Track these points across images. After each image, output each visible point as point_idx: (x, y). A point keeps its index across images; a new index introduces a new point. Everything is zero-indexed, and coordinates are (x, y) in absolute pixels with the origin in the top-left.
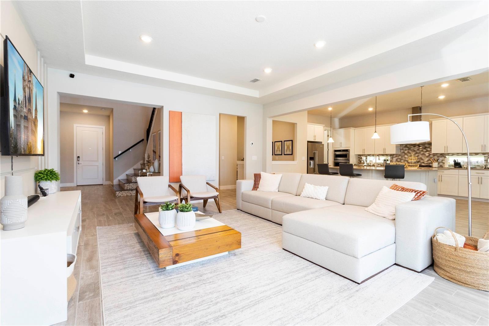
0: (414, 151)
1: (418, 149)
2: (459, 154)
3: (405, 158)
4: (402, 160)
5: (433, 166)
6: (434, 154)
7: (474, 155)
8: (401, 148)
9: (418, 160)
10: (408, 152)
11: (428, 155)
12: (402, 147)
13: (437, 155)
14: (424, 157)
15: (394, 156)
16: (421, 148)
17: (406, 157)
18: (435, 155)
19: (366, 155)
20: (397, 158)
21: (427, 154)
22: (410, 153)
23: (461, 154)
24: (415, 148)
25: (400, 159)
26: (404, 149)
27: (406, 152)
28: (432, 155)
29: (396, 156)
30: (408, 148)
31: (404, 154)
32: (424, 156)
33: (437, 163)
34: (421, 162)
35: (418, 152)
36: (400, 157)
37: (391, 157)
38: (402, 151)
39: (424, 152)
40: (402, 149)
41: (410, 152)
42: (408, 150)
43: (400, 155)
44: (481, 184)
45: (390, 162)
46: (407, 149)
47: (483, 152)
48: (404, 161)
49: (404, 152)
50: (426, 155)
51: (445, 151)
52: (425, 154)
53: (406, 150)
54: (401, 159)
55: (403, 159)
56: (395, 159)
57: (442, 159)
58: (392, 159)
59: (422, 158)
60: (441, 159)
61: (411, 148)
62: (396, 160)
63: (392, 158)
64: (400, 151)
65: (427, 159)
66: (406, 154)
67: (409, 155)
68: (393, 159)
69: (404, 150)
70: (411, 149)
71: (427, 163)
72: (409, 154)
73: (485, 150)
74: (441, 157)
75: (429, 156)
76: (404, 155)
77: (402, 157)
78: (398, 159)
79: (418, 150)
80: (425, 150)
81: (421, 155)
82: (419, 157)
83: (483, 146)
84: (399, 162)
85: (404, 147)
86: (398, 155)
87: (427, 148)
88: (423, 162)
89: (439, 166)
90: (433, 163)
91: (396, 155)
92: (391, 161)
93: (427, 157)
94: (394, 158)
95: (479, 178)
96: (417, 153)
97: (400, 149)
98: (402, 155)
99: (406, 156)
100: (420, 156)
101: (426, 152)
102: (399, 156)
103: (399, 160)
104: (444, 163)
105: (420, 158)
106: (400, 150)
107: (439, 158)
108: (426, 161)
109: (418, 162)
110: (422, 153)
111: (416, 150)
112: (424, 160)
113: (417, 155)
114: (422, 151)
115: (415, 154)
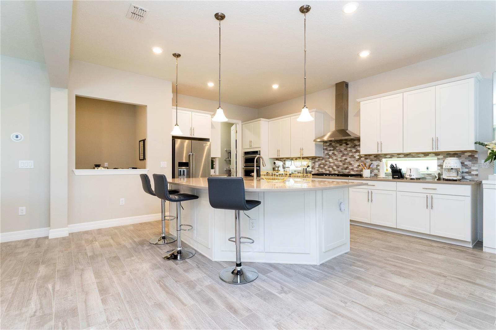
0: (341, 151)
1: (345, 148)
2: (400, 156)
3: (330, 163)
4: (325, 166)
5: (363, 176)
6: (366, 155)
7: (423, 157)
8: (325, 148)
9: (346, 166)
10: (332, 153)
11: (358, 157)
12: (326, 146)
13: (371, 157)
14: (353, 161)
15: (317, 160)
16: (349, 146)
17: (331, 161)
18: (366, 157)
19: (284, 160)
20: (320, 163)
21: (357, 156)
22: (335, 155)
23: (403, 156)
24: (342, 146)
25: (323, 164)
26: (329, 149)
27: (330, 153)
28: (363, 157)
29: (319, 160)
30: (333, 147)
31: (328, 157)
32: (353, 159)
33: (369, 171)
34: (350, 169)
35: (346, 153)
36: (323, 161)
37: (313, 161)
38: (326, 152)
39: (353, 152)
40: (326, 149)
41: (336, 153)
42: (333, 150)
43: (323, 159)
44: (432, 209)
45: (312, 169)
46: (332, 149)
47: (434, 151)
48: (329, 167)
49: (328, 154)
50: (355, 157)
51: (378, 150)
52: (355, 156)
53: (330, 150)
54: (325, 165)
55: (327, 164)
56: (317, 164)
57: (377, 164)
58: (314, 164)
59: (351, 163)
60: (375, 163)
61: (337, 147)
62: (319, 166)
64: (324, 152)
66: (330, 157)
67: (335, 158)
68: (315, 165)
69: (328, 151)
70: (337, 148)
71: (357, 171)
72: (334, 156)
73: (437, 148)
74: (376, 160)
75: (359, 159)
76: (329, 158)
77: (326, 161)
78: (321, 164)
79: (346, 149)
80: (354, 150)
81: (350, 158)
82: (347, 161)
83: (434, 139)
84: (322, 168)
85: (328, 146)
86: (321, 158)
87: (356, 147)
88: (352, 169)
89: (373, 175)
90: (364, 170)
91: (319, 158)
92: (313, 168)
93: (357, 161)
94: (316, 163)
95: (427, 198)
96: (345, 154)
97: (324, 149)
98: (326, 158)
99: (331, 160)
101: (355, 152)
102: (322, 160)
103: (322, 166)
104: (379, 170)
105: (348, 162)
106: (323, 151)
107: (373, 162)
108: (356, 167)
109: (346, 169)
110: (351, 154)
111: (342, 150)
112: (353, 166)
113: (344, 158)
114: (351, 151)
115: (342, 156)
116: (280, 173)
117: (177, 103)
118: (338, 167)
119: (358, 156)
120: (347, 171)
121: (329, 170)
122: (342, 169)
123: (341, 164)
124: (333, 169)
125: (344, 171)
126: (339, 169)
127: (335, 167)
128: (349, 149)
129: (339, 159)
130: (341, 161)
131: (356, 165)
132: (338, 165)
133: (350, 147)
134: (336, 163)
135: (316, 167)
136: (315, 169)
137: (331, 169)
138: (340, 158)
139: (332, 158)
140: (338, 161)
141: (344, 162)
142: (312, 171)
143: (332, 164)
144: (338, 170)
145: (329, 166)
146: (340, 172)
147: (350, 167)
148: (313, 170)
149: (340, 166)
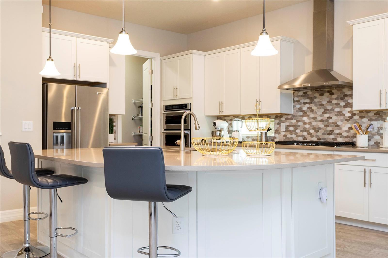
0: (322, 105)
1: (328, 99)
3: (305, 123)
4: (297, 129)
5: (357, 145)
6: (361, 112)
8: (296, 99)
9: (329, 129)
10: (308, 108)
11: (349, 115)
12: (298, 96)
13: (369, 114)
14: (342, 121)
15: (283, 119)
16: (334, 96)
17: (305, 121)
18: (363, 114)
19: (230, 118)
20: (288, 124)
21: (347, 112)
22: (312, 111)
24: (323, 97)
25: (293, 126)
26: (302, 101)
27: (305, 108)
28: (358, 114)
29: (287, 119)
30: (309, 98)
31: (301, 114)
32: (342, 118)
33: (366, 136)
34: (335, 134)
35: (329, 107)
36: (294, 121)
37: (277, 121)
38: (298, 106)
39: (341, 107)
40: (298, 101)
41: (314, 108)
42: (309, 103)
43: (293, 117)
45: (275, 133)
46: (307, 101)
48: (302, 131)
49: (301, 110)
50: (344, 115)
51: (381, 104)
52: (344, 112)
53: (305, 103)
54: (296, 127)
55: (299, 126)
56: (283, 126)
57: (379, 126)
58: (278, 126)
59: (339, 123)
60: (376, 124)
61: (316, 98)
62: (286, 128)
63: (279, 124)
64: (294, 106)
65: (345, 127)
66: (305, 114)
67: (312, 116)
68: (280, 127)
69: (300, 104)
70: (316, 100)
71: (347, 137)
72: (311, 113)
74: (377, 120)
75: (351, 117)
76: (302, 116)
77: (298, 121)
78: (289, 126)
79: (329, 102)
80: (342, 104)
81: (336, 115)
82: (331, 121)
84: (291, 132)
85: (302, 96)
87: (346, 98)
88: (340, 134)
89: (372, 143)
90: (358, 135)
91: (286, 117)
92: (277, 132)
93: (347, 120)
94: (282, 124)
96: (328, 110)
97: (294, 101)
98: (298, 116)
99: (305, 119)
100: (334, 118)
101: (345, 107)
102: (291, 119)
103: (291, 129)
104: (381, 135)
105: (333, 123)
106: (293, 104)
107: (372, 123)
108: (347, 131)
109: (329, 134)
110: (337, 110)
111: (324, 102)
112: (341, 129)
113: (327, 115)
114: (337, 104)
115: (324, 113)
116: (223, 140)
117: (50, 22)
118: (317, 130)
119: (349, 112)
120: (332, 137)
121: (303, 136)
122: (323, 134)
123: (322, 125)
124: (309, 134)
125: (326, 137)
126: (319, 134)
127: (312, 131)
128: (334, 102)
129: (319, 118)
130: (322, 121)
131: (345, 128)
132: (317, 127)
133: (336, 99)
134: (314, 123)
135: (282, 130)
136: (279, 133)
137: (305, 134)
138: (320, 116)
139: (308, 116)
140: (316, 121)
141: (326, 123)
142: (275, 138)
143: (307, 126)
144: (317, 136)
145: (302, 129)
146: (321, 139)
147: (337, 131)
148: (277, 136)
149: (320, 128)
